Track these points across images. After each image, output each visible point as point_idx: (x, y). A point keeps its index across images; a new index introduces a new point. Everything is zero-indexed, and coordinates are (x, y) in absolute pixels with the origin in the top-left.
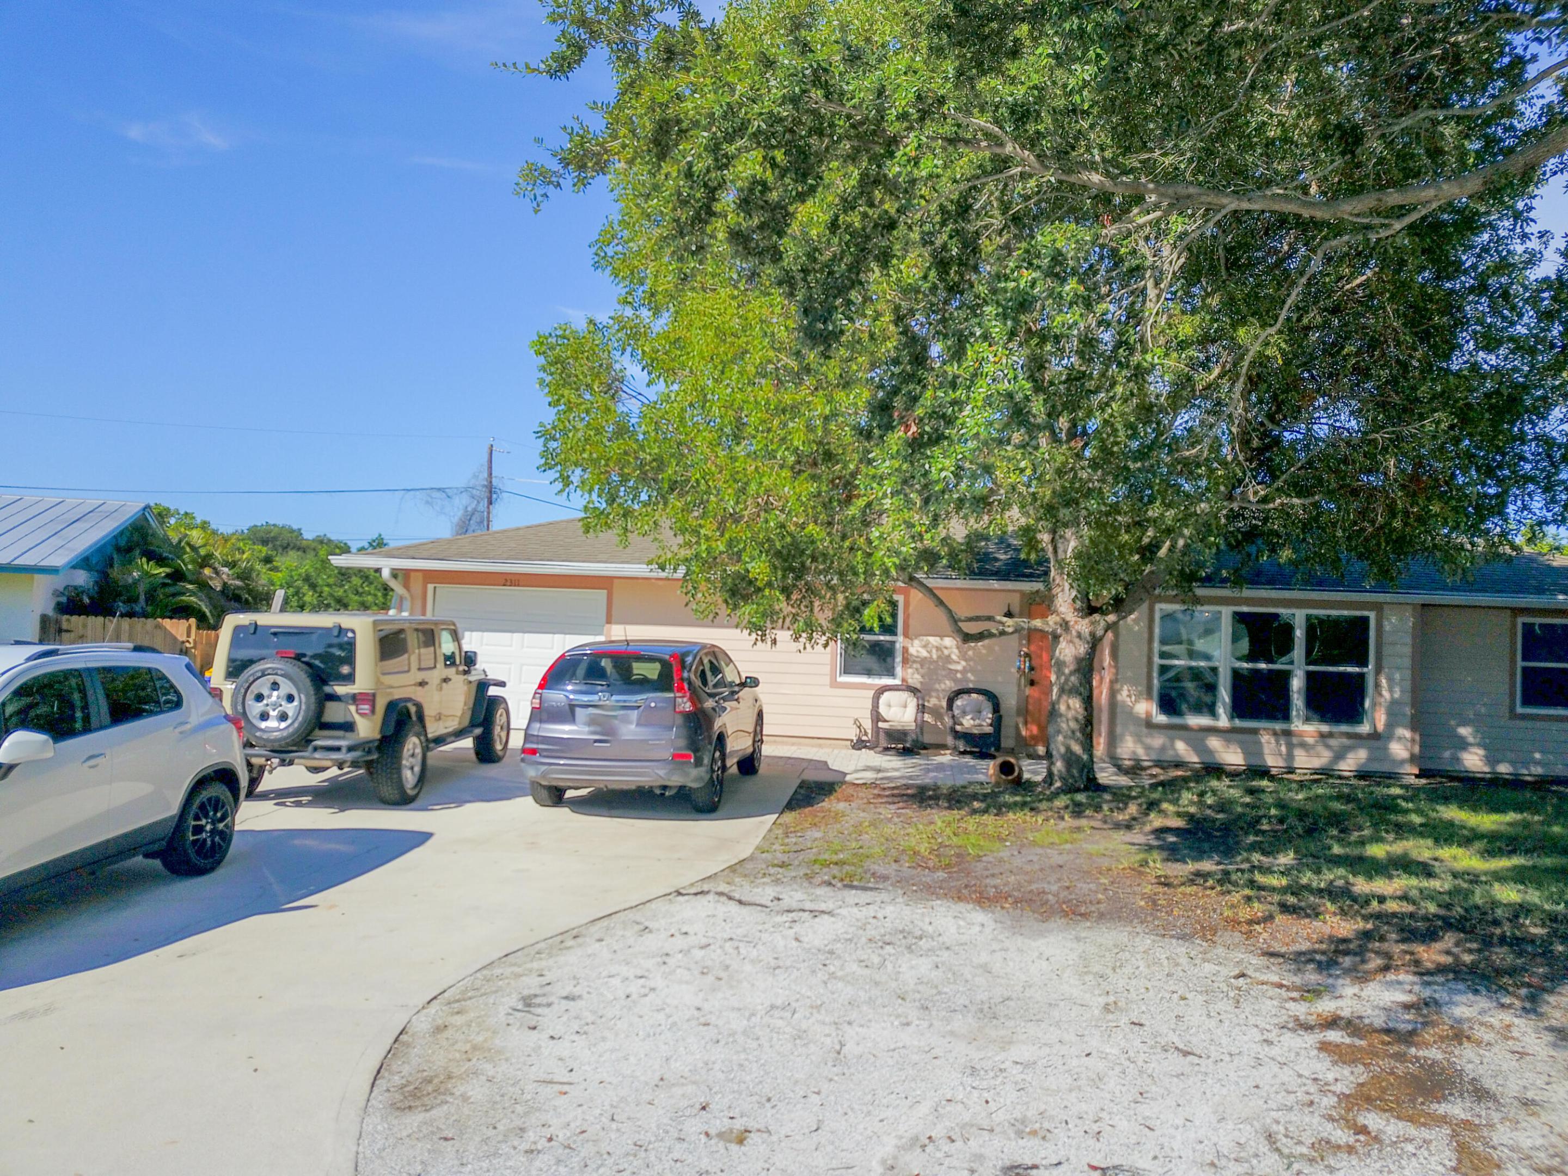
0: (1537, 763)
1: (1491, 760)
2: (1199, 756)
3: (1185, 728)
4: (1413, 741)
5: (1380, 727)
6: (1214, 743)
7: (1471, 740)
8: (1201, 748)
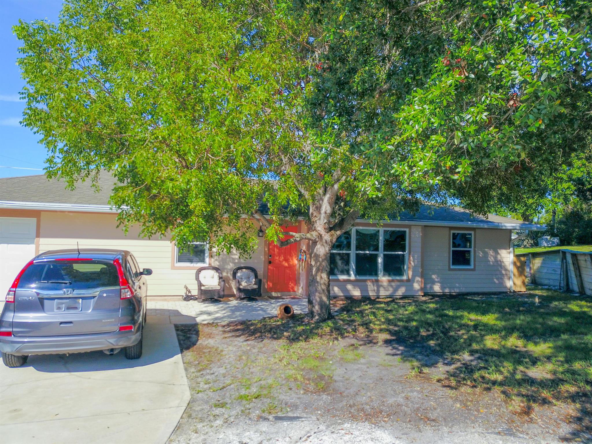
0: (457, 287)
1: (442, 288)
2: (343, 293)
3: (338, 280)
4: (421, 282)
5: (410, 277)
6: (349, 287)
7: (436, 280)
8: (344, 289)
